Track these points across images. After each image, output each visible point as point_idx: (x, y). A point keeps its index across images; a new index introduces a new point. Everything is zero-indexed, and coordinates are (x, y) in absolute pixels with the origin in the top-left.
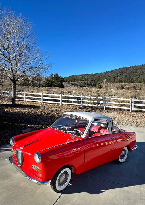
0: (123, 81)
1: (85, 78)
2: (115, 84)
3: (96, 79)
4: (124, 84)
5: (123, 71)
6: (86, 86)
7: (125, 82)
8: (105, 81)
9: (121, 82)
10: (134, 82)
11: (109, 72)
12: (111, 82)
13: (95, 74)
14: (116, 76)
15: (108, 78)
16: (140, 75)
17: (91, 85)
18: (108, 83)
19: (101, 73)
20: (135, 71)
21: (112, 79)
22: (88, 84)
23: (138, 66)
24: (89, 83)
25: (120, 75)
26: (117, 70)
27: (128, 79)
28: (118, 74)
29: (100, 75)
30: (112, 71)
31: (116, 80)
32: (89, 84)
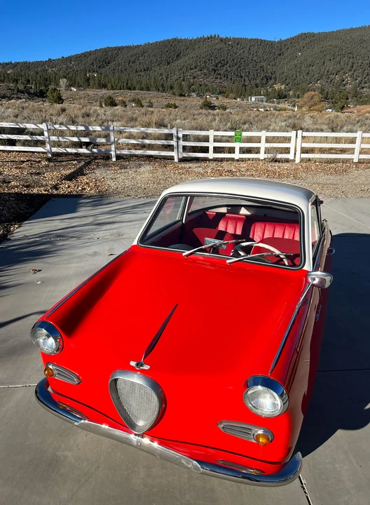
0: (109, 85)
1: (8, 75)
2: (91, 92)
3: (38, 77)
4: (112, 92)
5: (105, 58)
6: (15, 96)
7: (113, 88)
8: (63, 82)
9: (104, 86)
10: (134, 89)
11: (70, 59)
12: (79, 86)
13: (33, 63)
14: (89, 71)
15: (70, 75)
16: (145, 70)
17: (29, 94)
18: (73, 89)
19: (50, 60)
20: (133, 60)
21: (80, 79)
22: (19, 91)
23: (138, 46)
24: (21, 87)
25: (100, 67)
26: (90, 53)
27: (119, 79)
28: (92, 64)
29: (48, 66)
30: (78, 57)
31: (91, 82)
32: (22, 92)
